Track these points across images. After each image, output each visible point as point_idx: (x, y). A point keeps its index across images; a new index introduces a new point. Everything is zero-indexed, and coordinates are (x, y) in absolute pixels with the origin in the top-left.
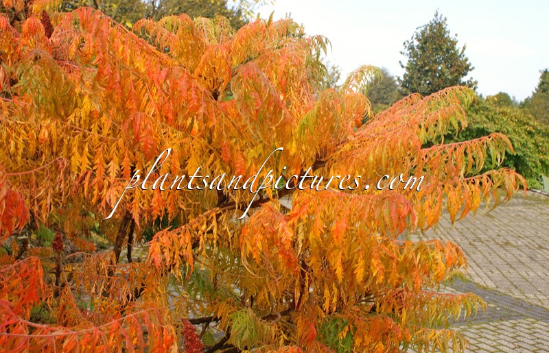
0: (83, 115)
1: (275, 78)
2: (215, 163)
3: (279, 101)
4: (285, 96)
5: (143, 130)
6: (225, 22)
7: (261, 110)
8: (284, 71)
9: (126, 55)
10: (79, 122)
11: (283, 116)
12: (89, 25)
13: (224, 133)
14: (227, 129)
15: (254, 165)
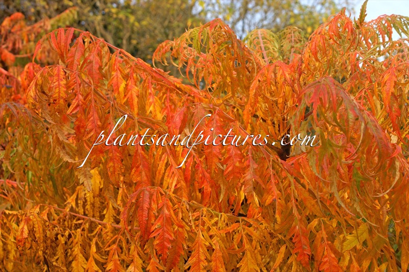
0: (89, 196)
1: (379, 107)
2: (289, 262)
3: (386, 146)
4: (399, 135)
5: (156, 217)
6: (297, 33)
7: (357, 165)
8: (393, 93)
9: (132, 95)
10: (84, 206)
11: (398, 173)
12: (69, 55)
13: (295, 211)
14: (301, 205)
15: (355, 264)
